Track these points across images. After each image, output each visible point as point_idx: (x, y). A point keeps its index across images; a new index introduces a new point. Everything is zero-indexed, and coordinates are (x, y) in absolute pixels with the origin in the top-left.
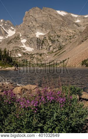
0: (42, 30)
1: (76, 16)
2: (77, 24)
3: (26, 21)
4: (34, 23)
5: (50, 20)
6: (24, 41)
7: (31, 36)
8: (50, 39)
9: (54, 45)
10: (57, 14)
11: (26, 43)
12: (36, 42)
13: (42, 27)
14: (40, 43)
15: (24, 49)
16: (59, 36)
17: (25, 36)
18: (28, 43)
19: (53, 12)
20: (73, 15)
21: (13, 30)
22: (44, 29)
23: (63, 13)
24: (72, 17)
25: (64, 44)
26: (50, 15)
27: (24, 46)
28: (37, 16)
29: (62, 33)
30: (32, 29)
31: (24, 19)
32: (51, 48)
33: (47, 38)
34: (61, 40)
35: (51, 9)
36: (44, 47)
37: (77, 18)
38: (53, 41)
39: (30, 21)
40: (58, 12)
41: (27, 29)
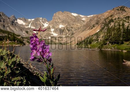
0: (63, 24)
1: (83, 16)
2: (83, 21)
3: (54, 19)
4: (59, 20)
5: (67, 19)
6: (52, 30)
7: (57, 28)
8: (67, 29)
9: (69, 33)
10: (72, 15)
11: (54, 31)
12: (59, 31)
13: (63, 22)
14: (61, 31)
15: (52, 35)
16: (72, 28)
17: (53, 27)
18: (55, 31)
19: (69, 14)
20: (81, 16)
21: (47, 24)
22: (64, 24)
23: (75, 15)
24: (80, 17)
25: (74, 32)
26: (68, 16)
27: (52, 33)
28: (60, 16)
29: (74, 26)
30: (57, 23)
31: (53, 18)
32: (68, 34)
33: (66, 29)
34: (73, 30)
35: (68, 12)
36: (64, 33)
37: (83, 18)
38: (69, 30)
39: (56, 19)
40: (73, 14)
41: (55, 23)
